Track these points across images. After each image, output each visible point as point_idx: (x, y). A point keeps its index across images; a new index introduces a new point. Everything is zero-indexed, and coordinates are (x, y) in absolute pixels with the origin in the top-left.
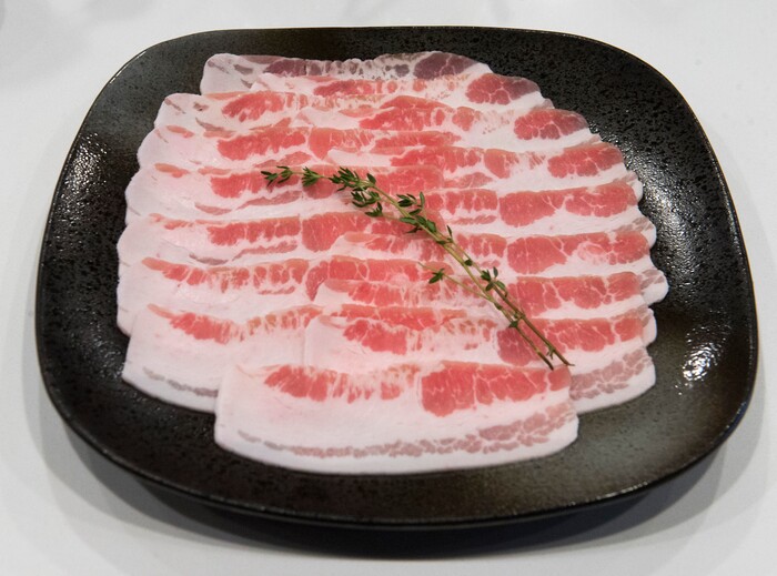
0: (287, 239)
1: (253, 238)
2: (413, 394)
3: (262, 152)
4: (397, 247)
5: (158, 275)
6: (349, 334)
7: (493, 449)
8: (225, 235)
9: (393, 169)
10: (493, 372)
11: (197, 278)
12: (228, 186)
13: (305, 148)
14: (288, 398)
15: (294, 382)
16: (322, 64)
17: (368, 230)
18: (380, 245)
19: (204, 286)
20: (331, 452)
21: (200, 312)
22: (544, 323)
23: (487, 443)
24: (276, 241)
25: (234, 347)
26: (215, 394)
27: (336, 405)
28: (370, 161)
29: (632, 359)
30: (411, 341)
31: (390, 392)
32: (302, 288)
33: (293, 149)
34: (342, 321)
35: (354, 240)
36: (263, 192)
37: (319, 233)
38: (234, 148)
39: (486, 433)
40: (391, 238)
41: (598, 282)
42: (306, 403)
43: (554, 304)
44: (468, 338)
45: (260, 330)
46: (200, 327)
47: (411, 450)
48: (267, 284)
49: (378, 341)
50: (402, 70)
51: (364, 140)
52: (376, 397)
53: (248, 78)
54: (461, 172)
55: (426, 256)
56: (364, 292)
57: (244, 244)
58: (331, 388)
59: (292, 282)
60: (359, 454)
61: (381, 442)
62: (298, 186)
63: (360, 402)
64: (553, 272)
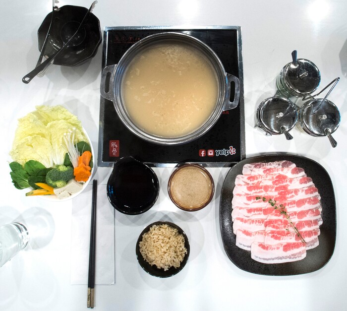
0: (260, 212)
1: (254, 212)
2: (282, 248)
3: (255, 190)
4: (279, 216)
5: (239, 221)
6: (272, 237)
7: (293, 258)
8: (250, 211)
9: (278, 196)
10: (294, 244)
11: (246, 221)
12: (249, 198)
13: (262, 190)
14: (262, 250)
15: (263, 246)
16: (264, 164)
17: (274, 212)
18: (276, 215)
19: (247, 223)
20: (269, 259)
21: (247, 230)
22: (302, 232)
23: (292, 257)
24: (258, 212)
25: (253, 237)
26: (250, 247)
27: (270, 251)
28: (274, 194)
29: (315, 239)
30: (281, 238)
31: (278, 248)
32: (263, 225)
33: (260, 190)
34: (270, 235)
35: (272, 215)
36: (255, 200)
37: (266, 211)
38: (250, 188)
39: (292, 255)
40: (278, 214)
41: (311, 221)
42: (265, 251)
43: (304, 227)
44: (290, 237)
45: (257, 234)
46: (247, 233)
47: (281, 258)
48: (257, 223)
49: (276, 238)
50: (279, 165)
51: (273, 188)
52: (276, 249)
53: (251, 169)
54: (290, 195)
55: (284, 218)
56: (274, 227)
57: (253, 213)
58: (269, 248)
59: (262, 223)
60: (273, 259)
61: (276, 257)
62: (262, 200)
63: (273, 250)
64: (304, 219)
